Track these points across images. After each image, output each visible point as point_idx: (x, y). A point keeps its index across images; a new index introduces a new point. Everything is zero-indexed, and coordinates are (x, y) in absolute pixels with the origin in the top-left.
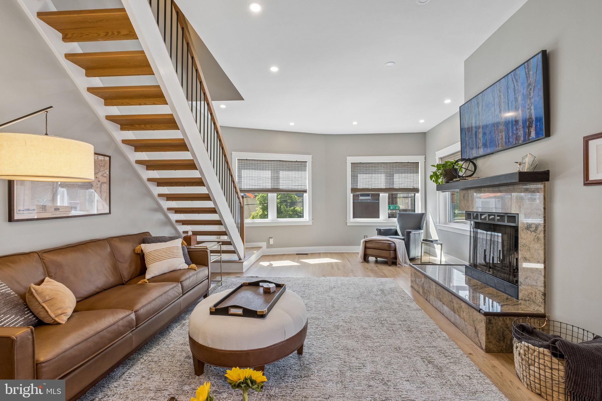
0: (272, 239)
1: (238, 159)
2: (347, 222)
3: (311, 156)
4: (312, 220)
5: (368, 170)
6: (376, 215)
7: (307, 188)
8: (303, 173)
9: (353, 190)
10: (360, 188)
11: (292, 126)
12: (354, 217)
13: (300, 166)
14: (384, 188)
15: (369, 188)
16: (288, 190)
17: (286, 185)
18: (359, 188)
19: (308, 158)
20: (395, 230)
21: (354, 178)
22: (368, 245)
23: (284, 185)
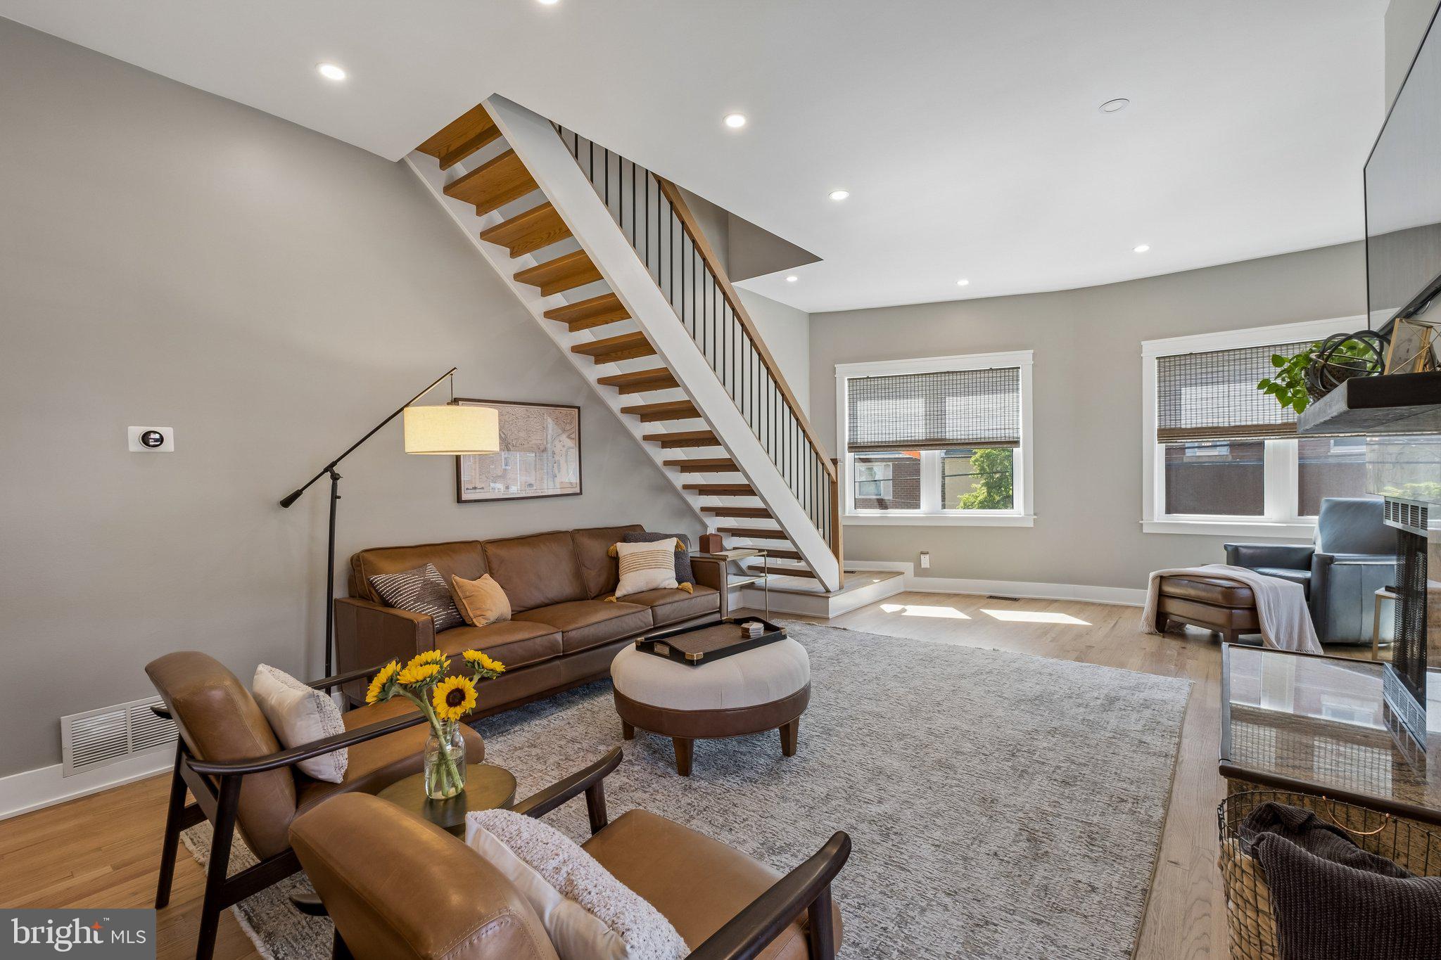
0: (927, 556)
1: (849, 379)
2: (1142, 524)
3: (1032, 351)
4: (1035, 514)
5: (1207, 373)
6: (1255, 505)
7: (1021, 434)
8: (1009, 397)
9: (1166, 434)
10: (1189, 426)
11: (963, 286)
12: (1170, 509)
13: (1003, 379)
14: (1279, 422)
15: (1221, 425)
16: (967, 441)
17: (963, 429)
18: (1183, 426)
19: (1023, 359)
20: (1307, 553)
21: (1169, 398)
22: (1169, 589)
23: (959, 429)
